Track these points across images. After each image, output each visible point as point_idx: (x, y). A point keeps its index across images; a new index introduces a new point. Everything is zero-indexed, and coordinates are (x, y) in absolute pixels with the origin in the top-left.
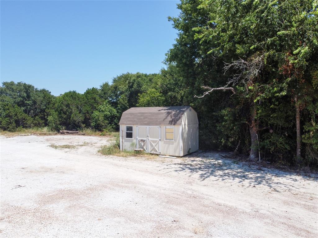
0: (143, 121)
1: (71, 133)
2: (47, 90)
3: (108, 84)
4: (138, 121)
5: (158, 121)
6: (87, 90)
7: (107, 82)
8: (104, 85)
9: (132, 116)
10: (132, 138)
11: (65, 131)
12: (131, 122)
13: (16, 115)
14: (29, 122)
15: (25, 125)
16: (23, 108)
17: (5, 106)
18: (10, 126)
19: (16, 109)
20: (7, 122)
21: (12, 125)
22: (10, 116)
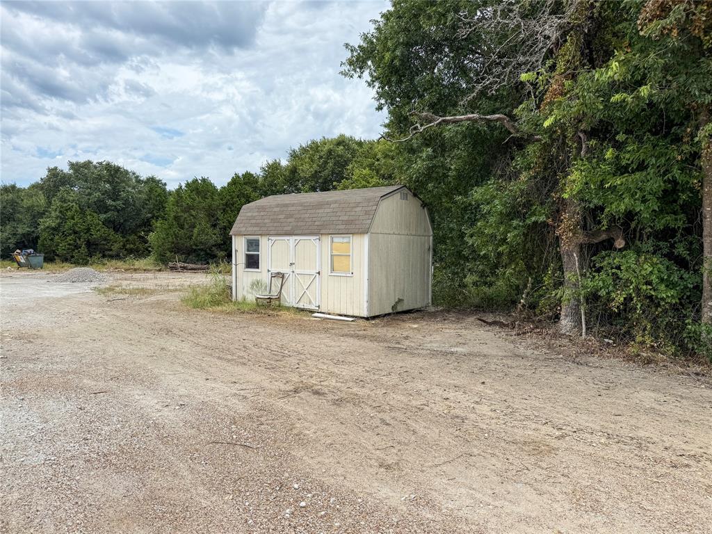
0: (283, 225)
1: (192, 269)
2: (157, 179)
3: (279, 164)
4: (271, 224)
5: (316, 223)
6: (233, 178)
7: (278, 161)
8: (270, 167)
9: (262, 214)
10: (258, 268)
11: (179, 265)
12: (255, 229)
13: (89, 230)
14: (116, 247)
15: (107, 253)
16: (103, 216)
17: (67, 210)
18: (75, 254)
19: (89, 217)
20: (69, 244)
21: (79, 251)
22: (75, 233)
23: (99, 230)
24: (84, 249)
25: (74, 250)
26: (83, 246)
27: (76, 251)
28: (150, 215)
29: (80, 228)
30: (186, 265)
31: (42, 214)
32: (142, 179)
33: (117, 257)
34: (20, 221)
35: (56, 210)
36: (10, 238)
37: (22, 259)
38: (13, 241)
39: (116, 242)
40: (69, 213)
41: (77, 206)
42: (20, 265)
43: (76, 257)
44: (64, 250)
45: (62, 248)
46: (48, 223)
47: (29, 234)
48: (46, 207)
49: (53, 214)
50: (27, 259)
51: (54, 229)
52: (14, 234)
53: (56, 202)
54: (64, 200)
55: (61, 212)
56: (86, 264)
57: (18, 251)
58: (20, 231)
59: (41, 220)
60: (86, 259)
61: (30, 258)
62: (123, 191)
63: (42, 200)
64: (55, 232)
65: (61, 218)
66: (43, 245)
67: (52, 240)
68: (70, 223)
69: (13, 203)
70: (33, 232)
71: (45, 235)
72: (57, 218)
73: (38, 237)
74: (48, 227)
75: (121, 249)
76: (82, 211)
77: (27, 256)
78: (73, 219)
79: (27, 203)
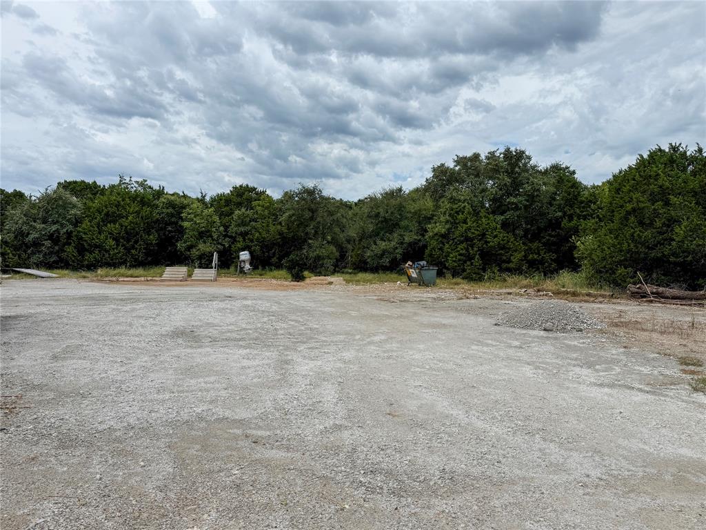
2: (563, 166)
11: (648, 289)
13: (484, 235)
14: (516, 257)
15: (504, 266)
16: (500, 218)
17: (457, 213)
18: (467, 266)
19: (484, 220)
20: (460, 255)
21: (472, 264)
22: (467, 239)
23: (496, 236)
24: (477, 261)
25: (465, 262)
26: (477, 256)
27: (468, 263)
28: (560, 214)
29: (473, 233)
30: (661, 289)
31: (429, 219)
32: (539, 169)
33: (518, 271)
34: (406, 228)
35: (445, 213)
36: (397, 248)
37: (413, 273)
38: (399, 251)
39: (516, 251)
40: (460, 216)
41: (469, 207)
42: (411, 279)
43: (468, 271)
44: (455, 261)
45: (452, 260)
46: (437, 229)
47: (415, 243)
48: (433, 211)
49: (442, 219)
50: (419, 274)
51: (444, 236)
52: (402, 243)
53: (445, 205)
54: (453, 200)
55: (450, 215)
56: (480, 279)
57: (410, 263)
58: (407, 239)
59: (429, 226)
60: (479, 274)
61: (423, 272)
62: (528, 183)
63: (429, 204)
64: (445, 240)
65: (452, 223)
66: (431, 255)
67: (441, 249)
68: (462, 228)
69: (401, 208)
70: (420, 240)
71: (434, 243)
72: (447, 222)
73: (425, 246)
74: (436, 234)
75: (522, 260)
76: (476, 213)
77: (421, 269)
78: (465, 222)
79: (413, 207)
